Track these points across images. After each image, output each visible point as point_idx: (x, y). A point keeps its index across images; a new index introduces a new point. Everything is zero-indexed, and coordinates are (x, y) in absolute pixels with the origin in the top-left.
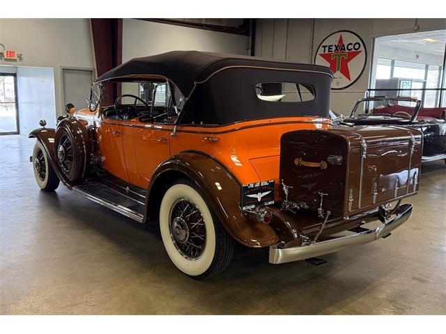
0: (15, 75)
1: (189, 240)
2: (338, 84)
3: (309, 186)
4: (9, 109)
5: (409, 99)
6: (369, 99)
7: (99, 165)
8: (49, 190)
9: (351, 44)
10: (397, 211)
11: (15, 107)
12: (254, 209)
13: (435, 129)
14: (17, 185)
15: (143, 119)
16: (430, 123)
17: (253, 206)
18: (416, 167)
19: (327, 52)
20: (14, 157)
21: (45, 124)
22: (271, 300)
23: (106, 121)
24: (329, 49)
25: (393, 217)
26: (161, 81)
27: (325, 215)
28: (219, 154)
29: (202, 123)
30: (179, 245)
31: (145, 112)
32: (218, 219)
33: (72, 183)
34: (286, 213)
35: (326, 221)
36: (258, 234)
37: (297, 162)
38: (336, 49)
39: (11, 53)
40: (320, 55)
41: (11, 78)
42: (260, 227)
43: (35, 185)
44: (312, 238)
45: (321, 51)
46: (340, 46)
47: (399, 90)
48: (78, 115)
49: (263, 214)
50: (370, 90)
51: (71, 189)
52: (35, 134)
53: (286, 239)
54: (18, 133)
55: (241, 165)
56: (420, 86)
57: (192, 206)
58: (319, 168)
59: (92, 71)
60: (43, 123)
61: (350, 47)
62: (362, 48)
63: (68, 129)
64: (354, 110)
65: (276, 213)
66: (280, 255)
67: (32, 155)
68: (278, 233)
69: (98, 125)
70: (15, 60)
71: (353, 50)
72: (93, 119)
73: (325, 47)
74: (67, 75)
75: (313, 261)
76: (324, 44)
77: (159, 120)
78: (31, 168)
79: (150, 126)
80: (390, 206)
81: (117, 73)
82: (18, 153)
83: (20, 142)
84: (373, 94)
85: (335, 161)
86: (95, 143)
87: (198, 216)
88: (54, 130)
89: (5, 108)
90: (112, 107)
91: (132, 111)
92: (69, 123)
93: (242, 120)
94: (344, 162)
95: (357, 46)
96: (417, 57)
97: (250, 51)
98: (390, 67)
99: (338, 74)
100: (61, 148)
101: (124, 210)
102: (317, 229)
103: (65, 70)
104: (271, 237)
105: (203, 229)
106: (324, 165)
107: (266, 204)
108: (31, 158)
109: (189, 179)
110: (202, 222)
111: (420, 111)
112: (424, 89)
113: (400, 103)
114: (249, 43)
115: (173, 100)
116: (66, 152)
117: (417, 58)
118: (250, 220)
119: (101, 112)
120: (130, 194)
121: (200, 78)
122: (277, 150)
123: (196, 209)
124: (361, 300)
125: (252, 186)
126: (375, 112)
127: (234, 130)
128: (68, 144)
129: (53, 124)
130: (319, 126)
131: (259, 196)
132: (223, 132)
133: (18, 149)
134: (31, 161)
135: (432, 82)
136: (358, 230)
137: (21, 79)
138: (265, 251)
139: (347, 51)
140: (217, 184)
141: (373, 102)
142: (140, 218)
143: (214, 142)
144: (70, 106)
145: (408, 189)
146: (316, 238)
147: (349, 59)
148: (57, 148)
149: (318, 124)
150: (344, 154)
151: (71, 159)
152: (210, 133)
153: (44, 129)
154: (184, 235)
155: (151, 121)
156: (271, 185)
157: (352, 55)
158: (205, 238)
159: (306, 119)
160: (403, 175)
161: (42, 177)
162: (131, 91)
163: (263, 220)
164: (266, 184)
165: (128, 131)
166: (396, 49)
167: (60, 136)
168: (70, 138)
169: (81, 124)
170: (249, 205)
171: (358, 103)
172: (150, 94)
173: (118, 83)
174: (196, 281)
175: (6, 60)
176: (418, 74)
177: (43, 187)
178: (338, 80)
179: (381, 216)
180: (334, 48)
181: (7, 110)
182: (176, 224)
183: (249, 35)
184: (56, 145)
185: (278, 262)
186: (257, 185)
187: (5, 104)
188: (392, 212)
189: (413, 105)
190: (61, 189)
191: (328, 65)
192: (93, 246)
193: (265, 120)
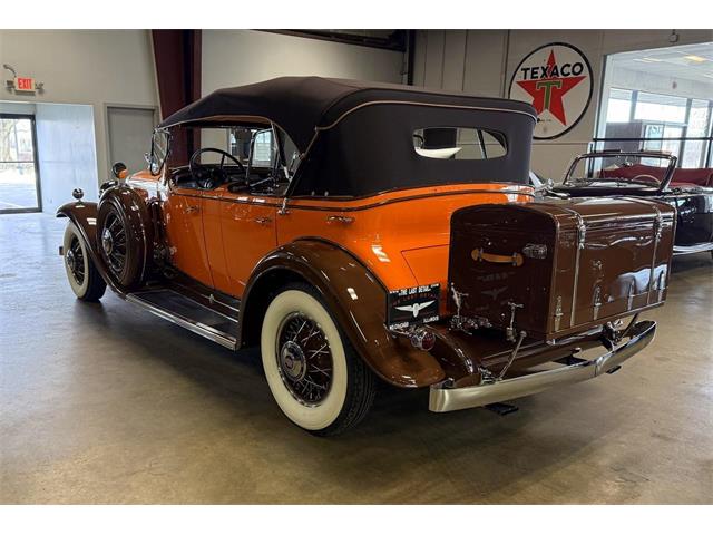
0: (32, 117)
1: (306, 377)
2: (545, 130)
3: (494, 293)
4: (25, 171)
5: (659, 155)
6: (594, 155)
7: (167, 260)
8: (90, 299)
9: (569, 65)
10: (631, 331)
11: (33, 169)
12: (406, 329)
13: (698, 202)
14: (39, 292)
15: (234, 188)
16: (691, 193)
17: (406, 325)
18: (664, 263)
19: (529, 78)
20: (34, 247)
21: (82, 196)
22: (431, 468)
23: (176, 190)
24: (533, 73)
25: (625, 341)
26: (263, 126)
27: (518, 338)
28: (354, 243)
29: (326, 194)
30: (290, 383)
31: (238, 176)
32: (351, 344)
33: (125, 289)
34: (457, 334)
35: (518, 348)
36: (413, 367)
37: (475, 255)
38: (544, 73)
39: (26, 82)
40: (519, 83)
41: (27, 122)
42: (415, 355)
43: (68, 292)
44: (496, 373)
45: (520, 76)
46: (551, 69)
47: (644, 139)
48: (133, 182)
49: (421, 336)
50: (596, 140)
51: (124, 298)
52: (66, 211)
53: (455, 374)
54: (40, 210)
55: (388, 260)
56: (677, 133)
57: (311, 324)
58: (511, 263)
59: (153, 111)
60: (78, 195)
61: (567, 70)
62: (586, 72)
63: (117, 203)
64: (571, 172)
65: (442, 335)
66: (446, 399)
67: (62, 245)
68: (444, 366)
69: (164, 198)
70: (32, 94)
71: (571, 75)
72: (156, 188)
73: (525, 70)
74: (115, 118)
75: (498, 408)
76: (524, 66)
77: (260, 190)
78: (61, 265)
79: (245, 199)
80: (622, 324)
81: (191, 113)
82: (40, 242)
83: (42, 221)
84: (601, 147)
85: (535, 252)
86: (160, 227)
87: (320, 339)
88: (95, 205)
89: (18, 170)
90: (186, 169)
91: (217, 175)
92: (118, 193)
93: (390, 189)
94: (550, 254)
95: (577, 69)
96: (675, 86)
97: (406, 76)
98: (629, 104)
99: (546, 114)
100: (107, 234)
101: (207, 331)
102: (505, 359)
103: (111, 109)
104: (432, 370)
105: (328, 360)
106: (518, 260)
107: (425, 321)
108: (61, 248)
109: (307, 283)
110: (327, 349)
111: (675, 174)
112: (683, 139)
113: (645, 161)
114: (404, 63)
115: (281, 157)
116: (115, 240)
117: (673, 87)
118: (401, 346)
119: (169, 176)
120: (215, 306)
121: (324, 121)
122: (445, 237)
123: (317, 329)
124: (571, 467)
125: (404, 293)
126: (604, 175)
127: (378, 205)
128: (118, 227)
129: (94, 196)
130: (512, 199)
131: (415, 309)
132: (361, 208)
133: (40, 236)
134: (61, 253)
135: (697, 128)
136: (569, 360)
137: (42, 124)
138: (423, 393)
139: (561, 76)
140: (350, 290)
141: (601, 159)
142: (231, 343)
143: (345, 224)
144: (120, 167)
145: (650, 296)
146: (503, 373)
147: (564, 91)
148: (101, 233)
149: (512, 194)
150: (551, 244)
151: (123, 251)
152: (340, 210)
153: (80, 203)
154: (298, 369)
155: (248, 191)
156: (435, 291)
157: (570, 83)
158: (331, 373)
159: (492, 187)
160: (642, 277)
161: (79, 278)
162: (217, 143)
163: (420, 345)
164: (427, 289)
165: (212, 207)
166: (640, 73)
167: (105, 214)
168: (121, 218)
169: (138, 195)
170: (399, 322)
171: (577, 160)
172: (246, 146)
173: (196, 130)
174: (316, 438)
175: (18, 93)
176: (675, 113)
177: (82, 295)
178: (546, 124)
179: (605, 339)
180: (540, 72)
181: (22, 173)
182: (286, 352)
183: (404, 51)
184: (100, 228)
185: (443, 410)
186: (413, 292)
187: (18, 164)
188: (623, 333)
189: (665, 164)
190: (109, 297)
191: (529, 99)
192: (160, 385)
193: (427, 189)
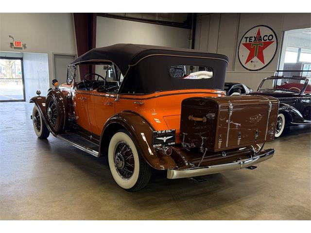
0: (21, 59)
1: (124, 167)
2: (255, 66)
4: (19, 83)
7: (75, 121)
8: (43, 138)
11: (22, 82)
12: (161, 147)
15: (100, 90)
17: (160, 145)
19: (248, 42)
21: (40, 93)
22: (172, 204)
23: (78, 91)
24: (250, 39)
27: (204, 151)
28: (145, 113)
29: (134, 93)
30: (119, 170)
31: (104, 86)
32: (142, 156)
33: (56, 134)
35: (203, 157)
36: (163, 162)
37: (190, 118)
38: (255, 39)
39: (19, 43)
40: (243, 44)
41: (20, 61)
42: (164, 158)
43: (34, 135)
44: (196, 165)
45: (244, 41)
48: (62, 88)
49: (166, 149)
50: (278, 71)
51: (56, 137)
52: (34, 100)
53: (180, 165)
54: (24, 100)
55: (155, 119)
57: (127, 146)
58: (202, 121)
59: (74, 56)
60: (38, 93)
62: (275, 39)
63: (54, 98)
64: (260, 86)
66: (175, 174)
69: (74, 95)
70: (21, 48)
71: (268, 41)
72: (70, 90)
73: (247, 38)
74: (57, 59)
76: (246, 36)
81: (84, 58)
82: (25, 114)
83: (25, 105)
85: (211, 116)
86: (72, 106)
87: (130, 153)
88: (45, 97)
89: (16, 83)
92: (54, 92)
93: (159, 90)
94: (216, 117)
95: (271, 38)
99: (255, 59)
100: (49, 110)
102: (198, 161)
103: (56, 55)
106: (205, 120)
107: (169, 144)
108: (31, 116)
109: (123, 128)
110: (133, 156)
116: (53, 112)
118: (159, 154)
119: (75, 85)
120: (92, 140)
121: (132, 62)
123: (129, 148)
125: (160, 132)
127: (154, 97)
128: (54, 107)
131: (165, 139)
132: (148, 99)
133: (25, 112)
134: (31, 119)
137: (25, 62)
138: (166, 171)
139: (263, 41)
140: (142, 134)
142: (96, 154)
143: (141, 105)
144: (55, 81)
146: (199, 165)
147: (264, 48)
148: (47, 109)
150: (216, 112)
151: (55, 117)
152: (140, 99)
153: (39, 97)
154: (121, 164)
155: (105, 91)
156: (174, 132)
158: (134, 166)
161: (39, 129)
163: (166, 153)
164: (170, 131)
166: (302, 39)
167: (49, 101)
168: (55, 103)
169: (64, 94)
170: (158, 144)
171: (264, 80)
174: (128, 192)
175: (15, 48)
177: (40, 136)
178: (255, 63)
180: (253, 39)
182: (117, 157)
183: (191, 28)
184: (47, 107)
185: (173, 178)
186: (164, 132)
187: (16, 80)
188: (258, 153)
190: (51, 137)
193: (176, 91)
